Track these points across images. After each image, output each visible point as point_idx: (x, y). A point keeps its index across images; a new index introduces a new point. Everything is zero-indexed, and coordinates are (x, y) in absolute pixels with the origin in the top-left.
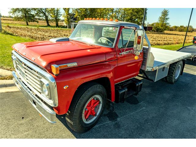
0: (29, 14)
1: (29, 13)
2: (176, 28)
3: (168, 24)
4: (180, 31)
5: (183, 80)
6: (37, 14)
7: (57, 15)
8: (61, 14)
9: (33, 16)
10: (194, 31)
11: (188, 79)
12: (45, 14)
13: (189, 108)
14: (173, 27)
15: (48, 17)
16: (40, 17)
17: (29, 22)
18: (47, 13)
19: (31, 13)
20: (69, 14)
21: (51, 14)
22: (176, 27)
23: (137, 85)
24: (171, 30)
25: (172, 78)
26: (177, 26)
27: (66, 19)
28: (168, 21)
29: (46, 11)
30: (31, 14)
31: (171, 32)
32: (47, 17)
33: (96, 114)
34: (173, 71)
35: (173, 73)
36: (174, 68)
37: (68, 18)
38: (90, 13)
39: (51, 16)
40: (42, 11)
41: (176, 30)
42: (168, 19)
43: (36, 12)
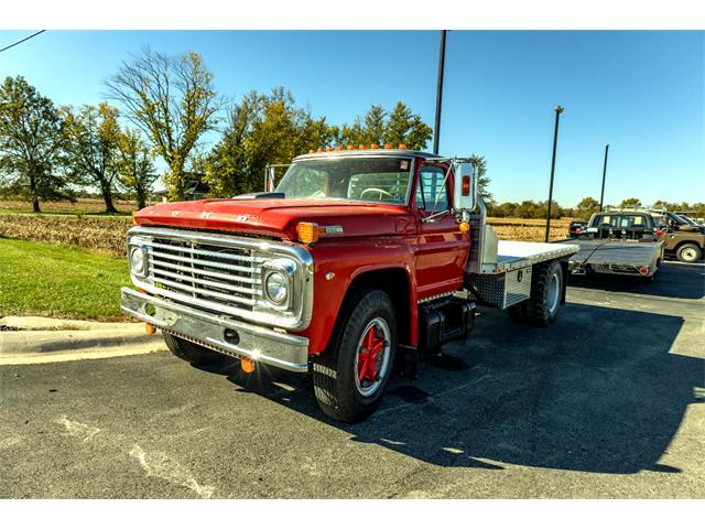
0: (44, 176)
1: (46, 172)
2: (511, 210)
3: (487, 196)
4: (525, 217)
5: (570, 318)
6: (72, 176)
7: (143, 178)
8: (156, 174)
9: (60, 182)
10: (564, 216)
11: (582, 316)
12: (100, 176)
13: (603, 369)
14: (502, 205)
15: (109, 184)
16: (85, 184)
17: (45, 200)
18: (109, 171)
19: (53, 174)
20: (182, 174)
21: (121, 176)
22: (512, 207)
23: (465, 310)
24: (497, 216)
25: (541, 309)
26: (513, 202)
27: (173, 187)
28: (487, 189)
29: (105, 166)
30: (53, 177)
31: (500, 220)
32: (106, 185)
33: (378, 374)
34: (543, 287)
35: (542, 295)
36: (544, 280)
37: (179, 186)
38: (251, 169)
39: (123, 181)
40: (93, 167)
41: (511, 214)
42: (487, 181)
43: (69, 171)
